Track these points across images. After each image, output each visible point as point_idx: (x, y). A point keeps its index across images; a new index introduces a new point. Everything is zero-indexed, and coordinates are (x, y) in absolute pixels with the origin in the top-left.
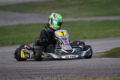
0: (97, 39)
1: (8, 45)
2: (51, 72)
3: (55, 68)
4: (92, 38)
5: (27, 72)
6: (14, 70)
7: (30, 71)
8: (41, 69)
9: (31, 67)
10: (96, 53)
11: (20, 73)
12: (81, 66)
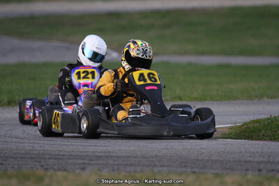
0: (207, 102)
3: (118, 154)
8: (85, 154)
9: (60, 149)
11: (38, 160)
12: (178, 153)
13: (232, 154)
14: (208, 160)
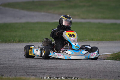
0: (104, 41)
1: (15, 42)
2: (56, 71)
3: (60, 68)
4: (99, 40)
5: (32, 70)
6: (19, 67)
7: (35, 69)
8: (46, 67)
9: (36, 65)
10: (102, 55)
11: (25, 70)
12: (86, 67)
13: (109, 68)
14: (98, 71)
